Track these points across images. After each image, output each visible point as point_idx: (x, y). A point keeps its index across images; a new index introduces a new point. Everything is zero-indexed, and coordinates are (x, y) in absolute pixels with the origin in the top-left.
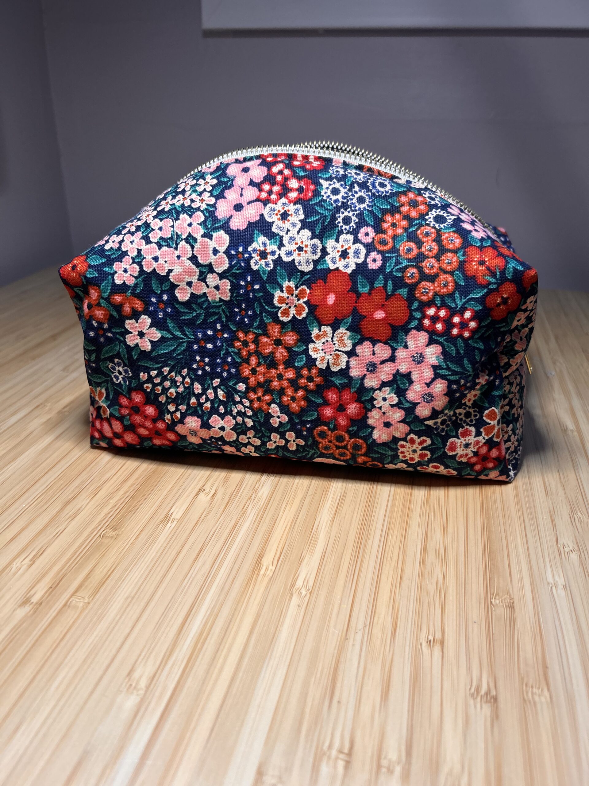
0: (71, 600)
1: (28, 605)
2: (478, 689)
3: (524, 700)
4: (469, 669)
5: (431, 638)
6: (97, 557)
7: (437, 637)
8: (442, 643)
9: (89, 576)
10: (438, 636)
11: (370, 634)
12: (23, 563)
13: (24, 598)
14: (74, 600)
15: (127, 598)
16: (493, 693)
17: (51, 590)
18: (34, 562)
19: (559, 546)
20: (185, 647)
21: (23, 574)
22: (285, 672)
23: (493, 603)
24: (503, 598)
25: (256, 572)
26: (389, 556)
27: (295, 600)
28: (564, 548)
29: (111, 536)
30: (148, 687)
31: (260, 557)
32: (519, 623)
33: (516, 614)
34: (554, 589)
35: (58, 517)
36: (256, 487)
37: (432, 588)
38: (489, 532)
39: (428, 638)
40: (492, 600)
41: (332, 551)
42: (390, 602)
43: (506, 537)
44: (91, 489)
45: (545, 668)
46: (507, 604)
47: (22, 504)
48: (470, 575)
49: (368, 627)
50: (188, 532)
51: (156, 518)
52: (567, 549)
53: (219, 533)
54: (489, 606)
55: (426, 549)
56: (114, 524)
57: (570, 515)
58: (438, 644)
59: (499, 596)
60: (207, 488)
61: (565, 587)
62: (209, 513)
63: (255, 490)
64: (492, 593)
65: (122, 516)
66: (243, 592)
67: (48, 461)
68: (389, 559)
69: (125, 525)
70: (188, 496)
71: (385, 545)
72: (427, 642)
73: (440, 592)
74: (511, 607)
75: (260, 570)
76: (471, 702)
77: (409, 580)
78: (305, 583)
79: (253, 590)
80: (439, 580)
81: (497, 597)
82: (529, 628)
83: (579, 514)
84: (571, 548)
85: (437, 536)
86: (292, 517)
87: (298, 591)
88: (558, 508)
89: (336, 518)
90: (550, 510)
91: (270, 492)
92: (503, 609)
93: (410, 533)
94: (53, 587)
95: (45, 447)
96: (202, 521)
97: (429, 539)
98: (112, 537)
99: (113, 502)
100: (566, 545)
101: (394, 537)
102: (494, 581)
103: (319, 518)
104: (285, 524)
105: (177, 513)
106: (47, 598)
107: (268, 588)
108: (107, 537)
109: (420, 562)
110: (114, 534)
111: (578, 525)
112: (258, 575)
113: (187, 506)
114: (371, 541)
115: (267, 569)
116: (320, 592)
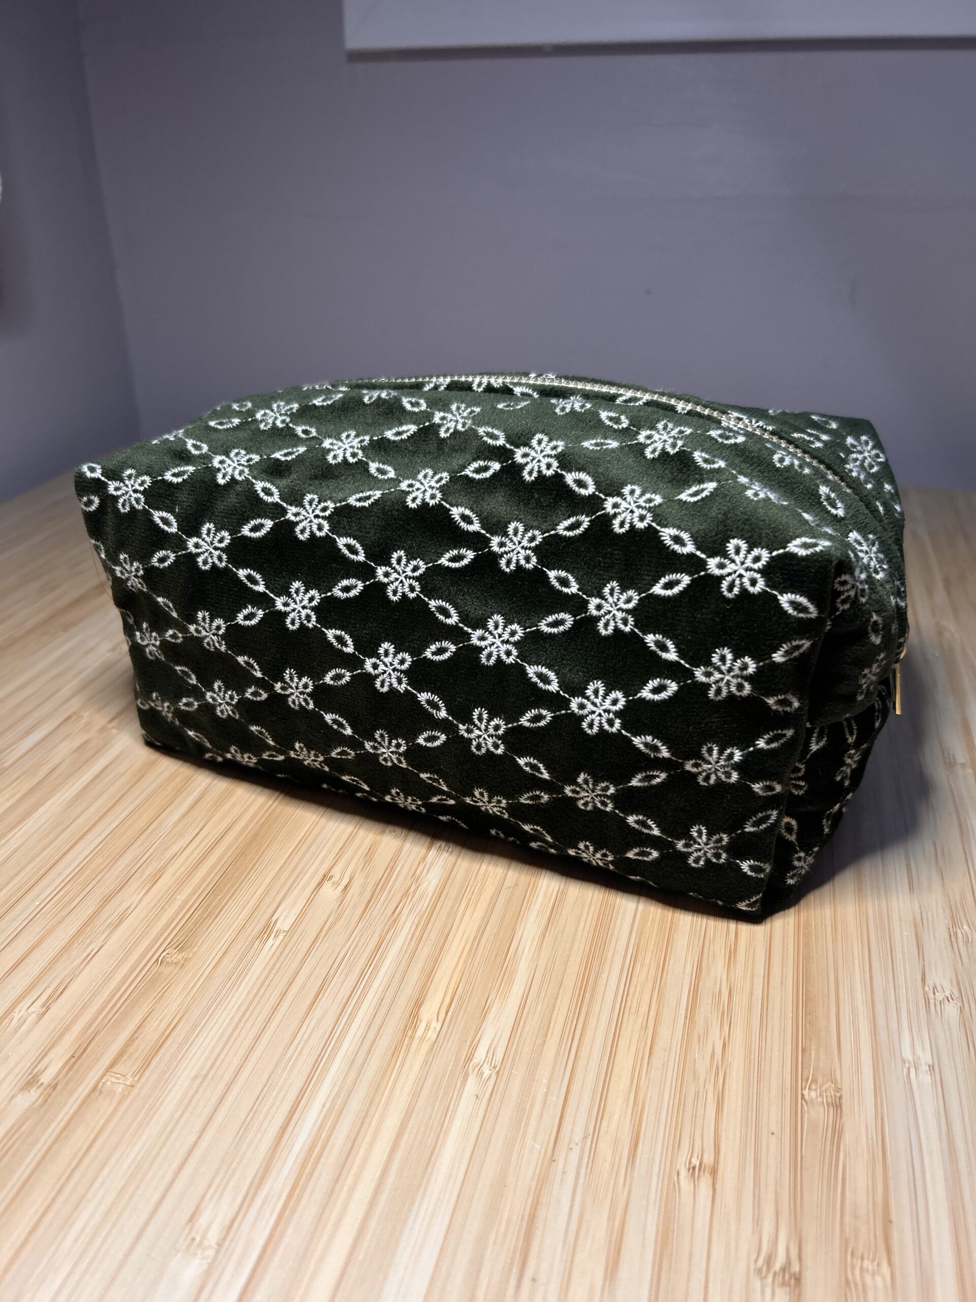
0: (104, 1080)
1: (34, 1088)
2: (769, 1261)
3: (847, 1282)
4: (757, 1222)
5: (695, 1162)
6: (151, 999)
7: (705, 1160)
8: (714, 1172)
9: (136, 1035)
10: (708, 1159)
11: (593, 1152)
12: (32, 1009)
13: (30, 1074)
14: (109, 1080)
15: (196, 1077)
16: (796, 1268)
17: (73, 1060)
18: (48, 1009)
19: (927, 988)
20: (286, 1171)
21: (30, 1030)
22: (447, 1219)
23: (807, 1097)
24: (824, 1088)
25: (410, 1033)
26: (634, 1005)
27: (472, 1085)
28: (934, 993)
29: (174, 961)
30: (220, 1245)
31: (418, 1003)
32: (848, 1136)
33: (844, 1118)
34: (912, 1071)
35: (92, 925)
36: (418, 872)
37: (703, 1066)
38: (807, 960)
39: (690, 1163)
40: (804, 1092)
41: (538, 996)
42: (630, 1092)
43: (836, 970)
44: (147, 873)
45: (887, 1222)
46: (830, 1100)
47: (33, 901)
48: (769, 1042)
49: (589, 1139)
50: (300, 956)
51: (251, 929)
52: (940, 996)
53: (352, 959)
54: (798, 1102)
55: (697, 992)
56: (181, 939)
57: (949, 929)
58: (707, 1175)
59: (816, 1084)
60: (336, 872)
61: (931, 1068)
62: (338, 919)
63: (416, 878)
64: (805, 1077)
65: (195, 924)
66: (387, 1070)
67: (81, 820)
68: (633, 1010)
69: (199, 940)
70: (304, 887)
71: (628, 984)
72: (689, 1170)
73: (717, 1074)
74: (837, 1105)
75: (415, 1028)
76: (757, 1284)
77: (665, 1050)
78: (490, 1056)
79: (402, 1065)
80: (716, 1051)
81: (813, 1087)
82: (865, 1146)
83: (966, 927)
84: (947, 993)
85: (718, 968)
86: (475, 929)
87: (477, 1069)
88: (930, 914)
89: (548, 932)
90: (915, 920)
91: (440, 884)
92: (822, 1109)
93: (671, 962)
94: (77, 1056)
95: (76, 795)
96: (326, 935)
97: (704, 972)
98: (176, 963)
99: (181, 898)
100: (939, 989)
101: (646, 969)
102: (810, 1054)
103: (520, 933)
104: (462, 944)
105: (285, 921)
106: (66, 1076)
107: (427, 1063)
108: (168, 963)
109: (686, 1017)
110: (180, 957)
111: (963, 948)
112: (412, 1037)
113: (301, 908)
114: (604, 976)
115: (428, 1027)
116: (513, 1071)
